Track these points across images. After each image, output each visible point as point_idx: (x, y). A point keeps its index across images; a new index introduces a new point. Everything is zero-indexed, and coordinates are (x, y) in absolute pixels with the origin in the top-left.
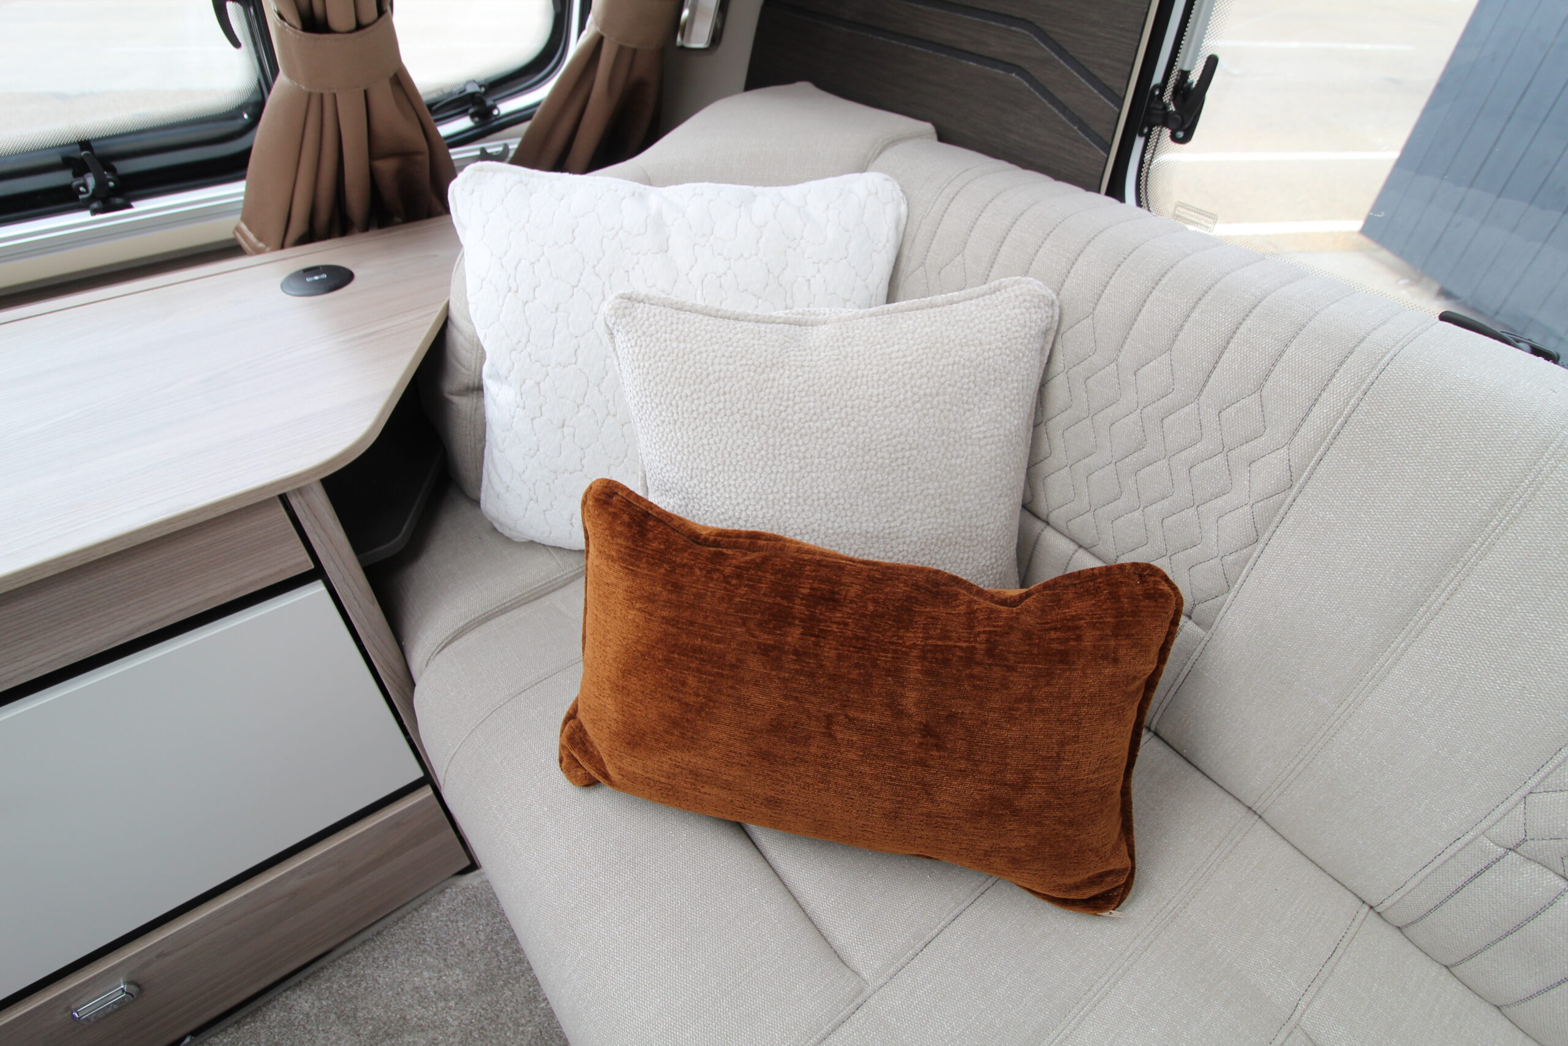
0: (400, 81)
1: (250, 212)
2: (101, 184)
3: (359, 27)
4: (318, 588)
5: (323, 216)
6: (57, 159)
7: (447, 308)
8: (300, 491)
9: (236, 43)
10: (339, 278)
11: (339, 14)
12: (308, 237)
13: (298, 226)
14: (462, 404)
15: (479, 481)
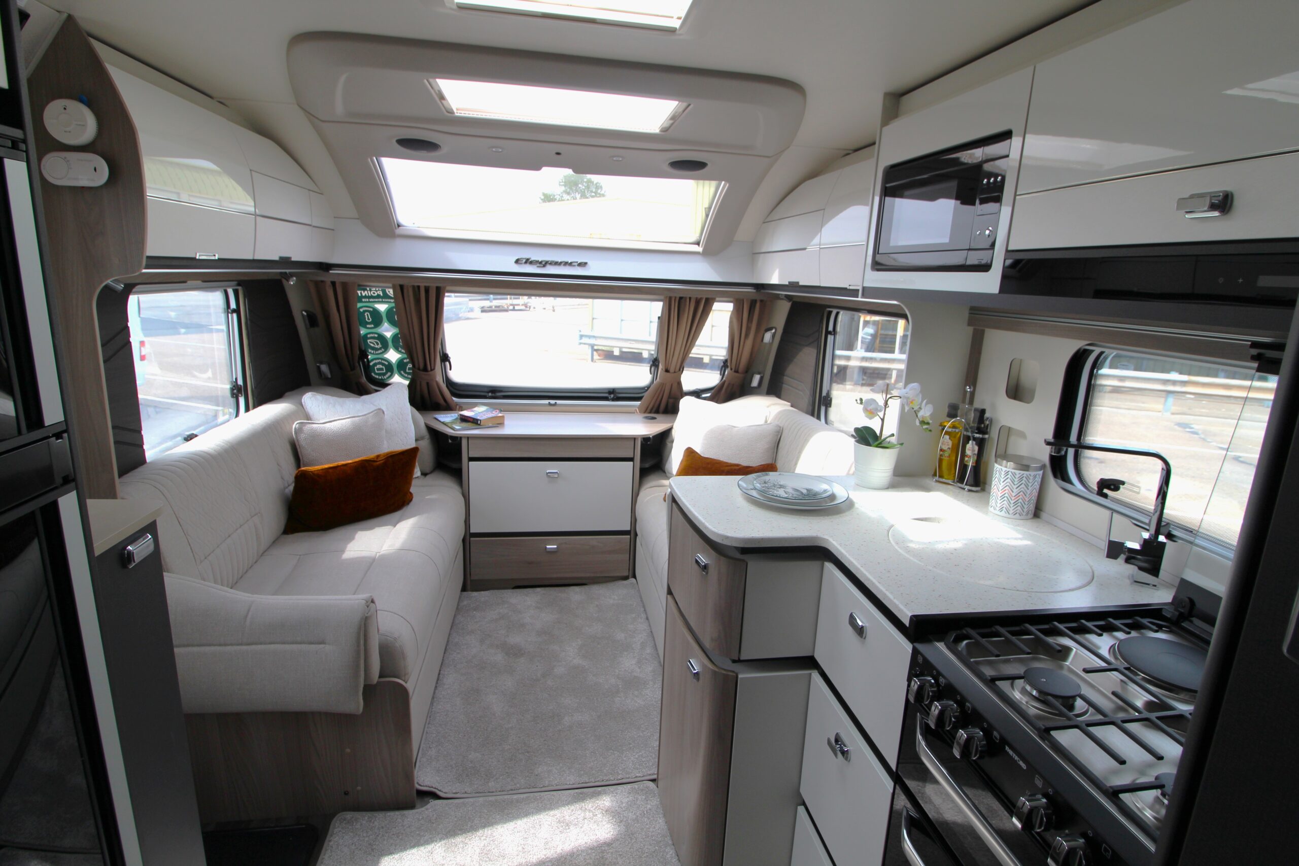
0: (679, 384)
1: (639, 407)
2: (614, 397)
3: (675, 372)
4: (631, 463)
5: (654, 409)
6: (607, 391)
7: (673, 426)
8: (638, 438)
9: (651, 373)
10: (654, 418)
11: (672, 370)
12: (650, 412)
13: (648, 410)
14: (669, 444)
15: (667, 460)
